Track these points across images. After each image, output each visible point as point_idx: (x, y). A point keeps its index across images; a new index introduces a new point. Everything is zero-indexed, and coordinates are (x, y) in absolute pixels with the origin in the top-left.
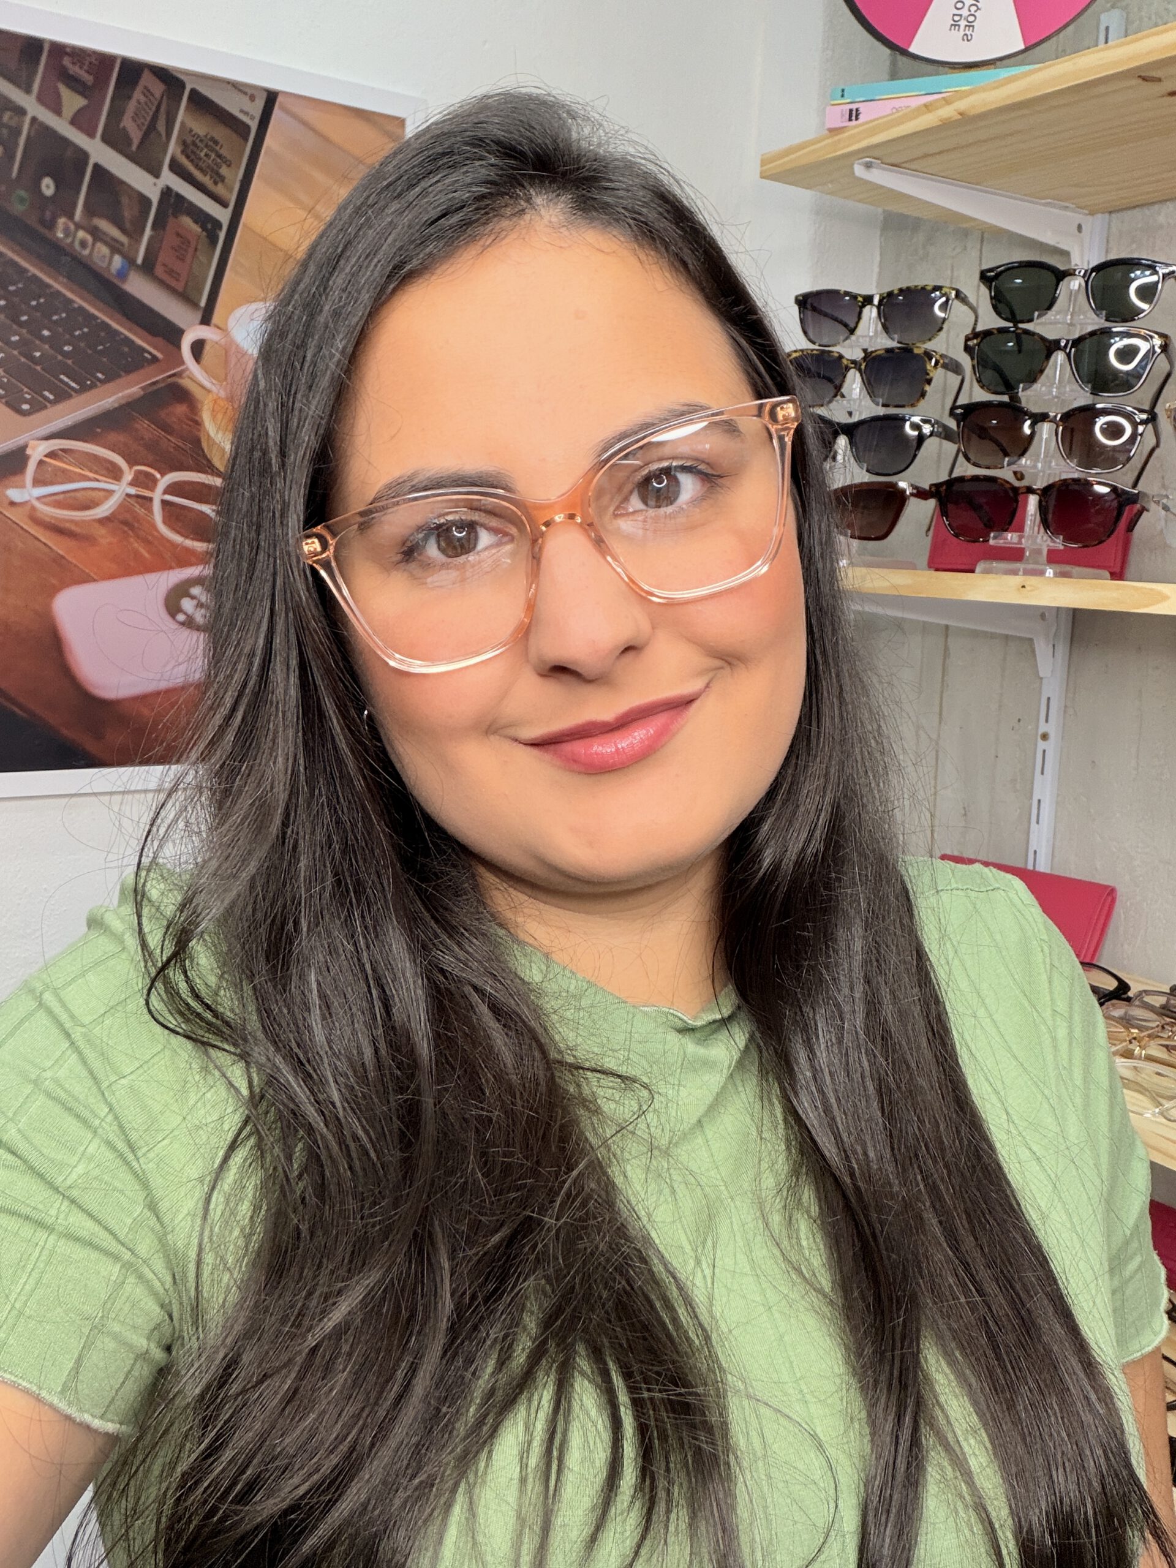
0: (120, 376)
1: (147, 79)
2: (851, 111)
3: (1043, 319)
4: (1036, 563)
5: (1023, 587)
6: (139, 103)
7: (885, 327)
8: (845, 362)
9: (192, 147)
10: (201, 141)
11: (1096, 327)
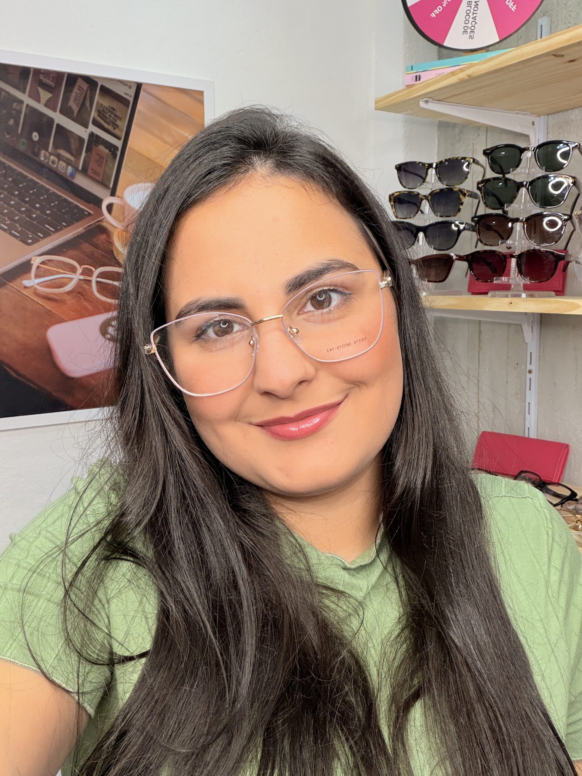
0: (73, 223)
1: (80, 82)
2: (416, 76)
3: (515, 172)
4: (519, 291)
5: (511, 303)
6: (76, 93)
7: (440, 179)
8: (420, 196)
9: (102, 112)
10: (107, 109)
11: (541, 175)
